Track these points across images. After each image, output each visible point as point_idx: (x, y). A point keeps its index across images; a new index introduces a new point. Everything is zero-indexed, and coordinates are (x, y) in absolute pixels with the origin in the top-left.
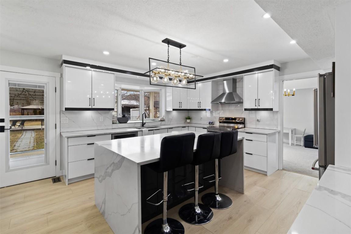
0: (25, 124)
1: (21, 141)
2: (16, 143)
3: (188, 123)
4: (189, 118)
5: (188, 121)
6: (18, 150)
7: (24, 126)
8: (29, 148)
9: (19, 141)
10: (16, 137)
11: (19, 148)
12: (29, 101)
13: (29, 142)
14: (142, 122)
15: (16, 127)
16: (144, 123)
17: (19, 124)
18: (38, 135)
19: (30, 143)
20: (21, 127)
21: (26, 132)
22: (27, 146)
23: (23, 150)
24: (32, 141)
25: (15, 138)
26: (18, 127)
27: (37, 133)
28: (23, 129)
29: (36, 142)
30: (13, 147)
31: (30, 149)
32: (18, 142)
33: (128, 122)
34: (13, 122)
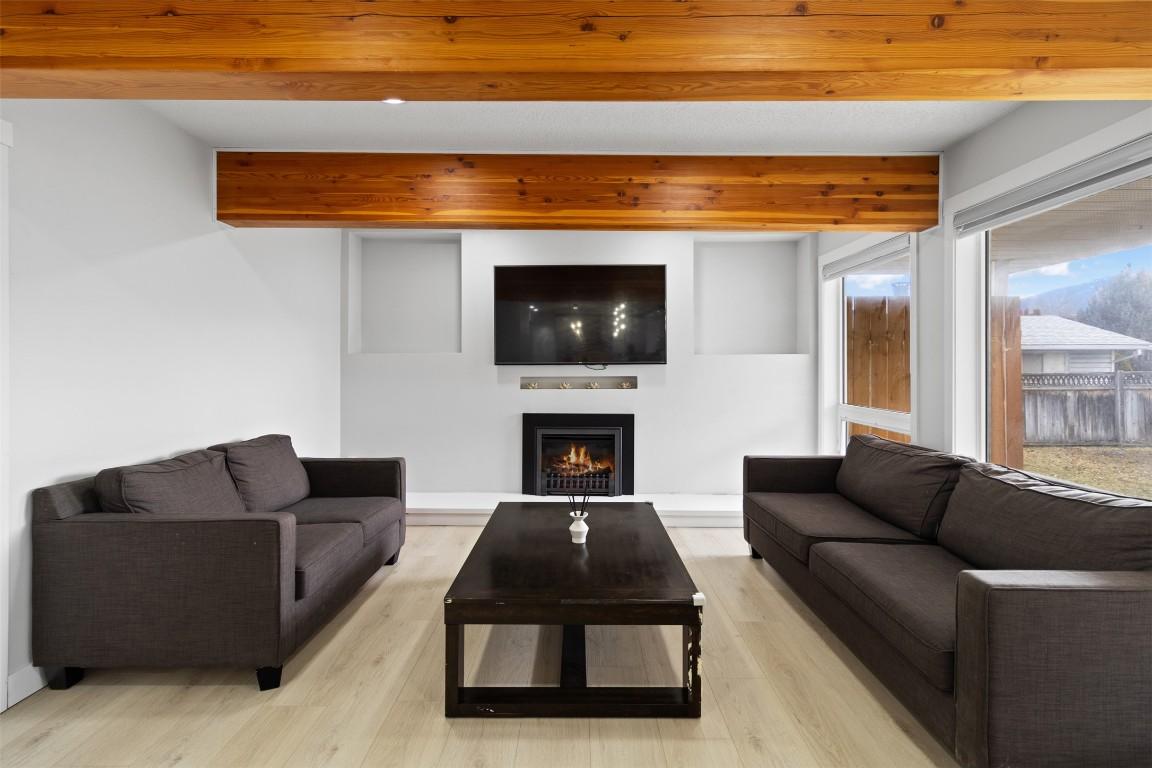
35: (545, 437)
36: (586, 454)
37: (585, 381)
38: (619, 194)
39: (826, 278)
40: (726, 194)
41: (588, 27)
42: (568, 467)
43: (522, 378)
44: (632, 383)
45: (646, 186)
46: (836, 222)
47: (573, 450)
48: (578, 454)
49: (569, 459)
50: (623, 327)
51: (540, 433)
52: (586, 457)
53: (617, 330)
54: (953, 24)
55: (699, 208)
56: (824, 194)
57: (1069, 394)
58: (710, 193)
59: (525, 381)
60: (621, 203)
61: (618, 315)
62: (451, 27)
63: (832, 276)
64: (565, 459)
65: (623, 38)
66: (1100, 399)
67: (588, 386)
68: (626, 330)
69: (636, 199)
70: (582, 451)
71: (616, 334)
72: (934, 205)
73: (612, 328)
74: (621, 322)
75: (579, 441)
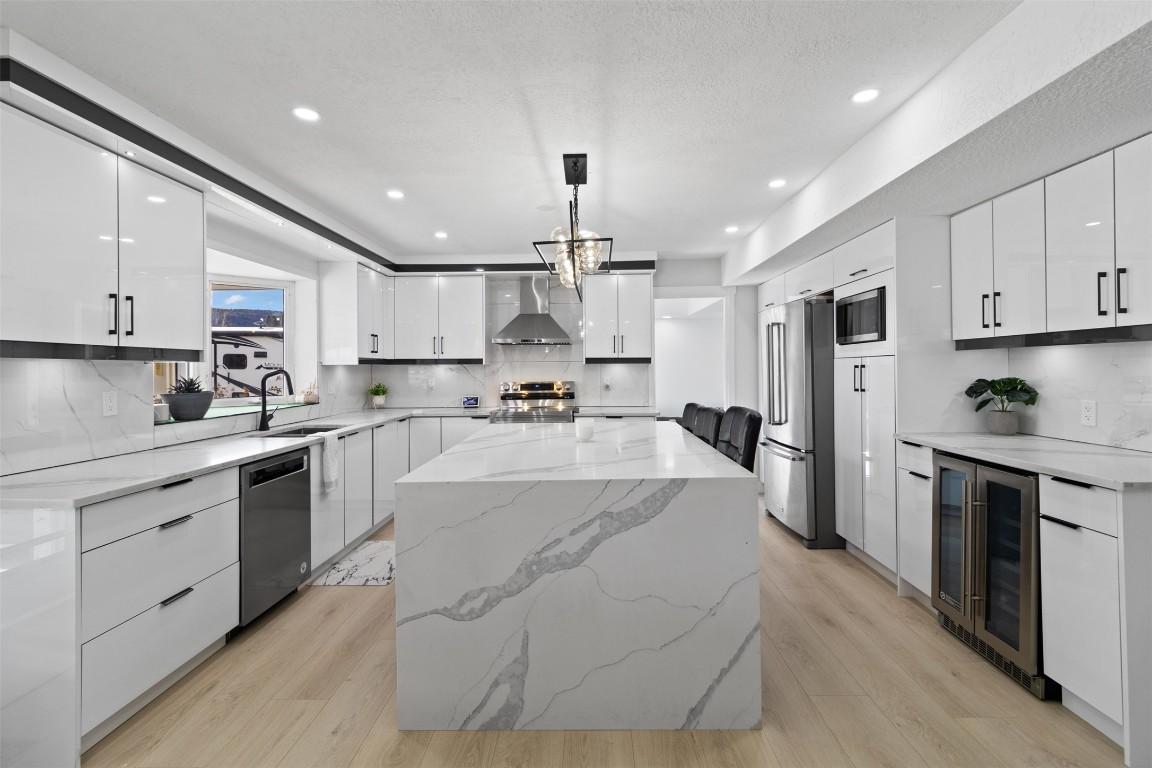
3: (381, 408)
4: (379, 391)
5: (379, 400)
14: (260, 409)
16: (268, 413)
33: (210, 413)
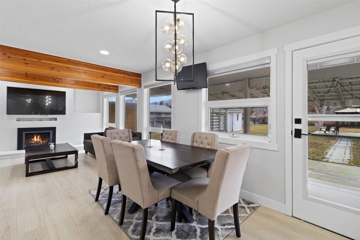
0: (340, 129)
1: (335, 149)
2: (328, 151)
6: (330, 160)
7: (338, 132)
8: (343, 160)
9: (332, 148)
10: (330, 143)
11: (331, 158)
12: (343, 100)
13: (344, 152)
15: (330, 132)
17: (333, 130)
18: (356, 145)
19: (345, 154)
20: (335, 132)
21: (341, 139)
22: (341, 158)
23: (336, 161)
24: (348, 152)
25: (328, 144)
26: (332, 132)
27: (354, 143)
28: (338, 135)
29: (353, 154)
30: (325, 155)
31: (344, 162)
32: (330, 150)
34: (327, 127)
35: (26, 134)
36: (40, 138)
37: (41, 119)
38: (54, 80)
39: (105, 98)
40: (79, 83)
41: (52, 69)
42: (33, 142)
43: (17, 118)
44: (56, 119)
45: (61, 79)
46: (101, 91)
47: (35, 137)
48: (37, 138)
49: (34, 140)
50: (50, 102)
51: (24, 133)
52: (40, 139)
53: (48, 103)
54: (104, 77)
55: (73, 85)
56: (99, 85)
57: (164, 121)
58: (76, 82)
59: (18, 119)
60: (54, 81)
61: (48, 99)
62: (27, 65)
63: (106, 98)
64: (33, 140)
65: (58, 71)
66: (168, 122)
67: (41, 120)
68: (51, 103)
69: (58, 81)
70: (39, 137)
71: (47, 104)
72: (118, 90)
73: (46, 103)
74: (49, 101)
75: (37, 134)
